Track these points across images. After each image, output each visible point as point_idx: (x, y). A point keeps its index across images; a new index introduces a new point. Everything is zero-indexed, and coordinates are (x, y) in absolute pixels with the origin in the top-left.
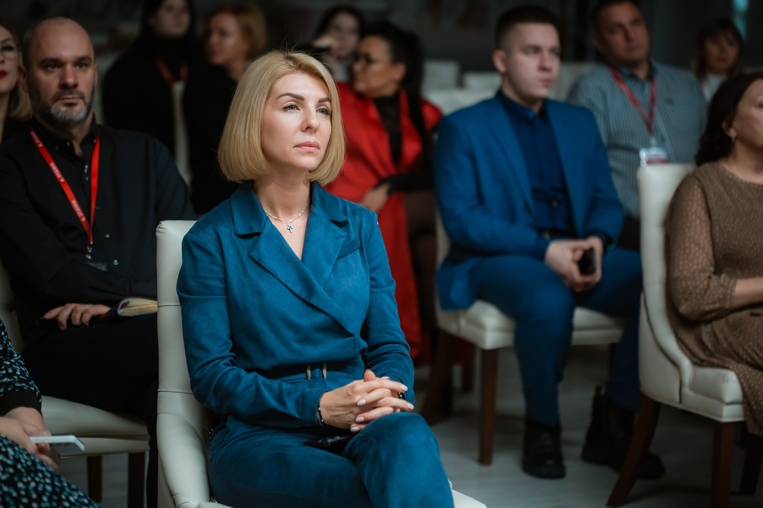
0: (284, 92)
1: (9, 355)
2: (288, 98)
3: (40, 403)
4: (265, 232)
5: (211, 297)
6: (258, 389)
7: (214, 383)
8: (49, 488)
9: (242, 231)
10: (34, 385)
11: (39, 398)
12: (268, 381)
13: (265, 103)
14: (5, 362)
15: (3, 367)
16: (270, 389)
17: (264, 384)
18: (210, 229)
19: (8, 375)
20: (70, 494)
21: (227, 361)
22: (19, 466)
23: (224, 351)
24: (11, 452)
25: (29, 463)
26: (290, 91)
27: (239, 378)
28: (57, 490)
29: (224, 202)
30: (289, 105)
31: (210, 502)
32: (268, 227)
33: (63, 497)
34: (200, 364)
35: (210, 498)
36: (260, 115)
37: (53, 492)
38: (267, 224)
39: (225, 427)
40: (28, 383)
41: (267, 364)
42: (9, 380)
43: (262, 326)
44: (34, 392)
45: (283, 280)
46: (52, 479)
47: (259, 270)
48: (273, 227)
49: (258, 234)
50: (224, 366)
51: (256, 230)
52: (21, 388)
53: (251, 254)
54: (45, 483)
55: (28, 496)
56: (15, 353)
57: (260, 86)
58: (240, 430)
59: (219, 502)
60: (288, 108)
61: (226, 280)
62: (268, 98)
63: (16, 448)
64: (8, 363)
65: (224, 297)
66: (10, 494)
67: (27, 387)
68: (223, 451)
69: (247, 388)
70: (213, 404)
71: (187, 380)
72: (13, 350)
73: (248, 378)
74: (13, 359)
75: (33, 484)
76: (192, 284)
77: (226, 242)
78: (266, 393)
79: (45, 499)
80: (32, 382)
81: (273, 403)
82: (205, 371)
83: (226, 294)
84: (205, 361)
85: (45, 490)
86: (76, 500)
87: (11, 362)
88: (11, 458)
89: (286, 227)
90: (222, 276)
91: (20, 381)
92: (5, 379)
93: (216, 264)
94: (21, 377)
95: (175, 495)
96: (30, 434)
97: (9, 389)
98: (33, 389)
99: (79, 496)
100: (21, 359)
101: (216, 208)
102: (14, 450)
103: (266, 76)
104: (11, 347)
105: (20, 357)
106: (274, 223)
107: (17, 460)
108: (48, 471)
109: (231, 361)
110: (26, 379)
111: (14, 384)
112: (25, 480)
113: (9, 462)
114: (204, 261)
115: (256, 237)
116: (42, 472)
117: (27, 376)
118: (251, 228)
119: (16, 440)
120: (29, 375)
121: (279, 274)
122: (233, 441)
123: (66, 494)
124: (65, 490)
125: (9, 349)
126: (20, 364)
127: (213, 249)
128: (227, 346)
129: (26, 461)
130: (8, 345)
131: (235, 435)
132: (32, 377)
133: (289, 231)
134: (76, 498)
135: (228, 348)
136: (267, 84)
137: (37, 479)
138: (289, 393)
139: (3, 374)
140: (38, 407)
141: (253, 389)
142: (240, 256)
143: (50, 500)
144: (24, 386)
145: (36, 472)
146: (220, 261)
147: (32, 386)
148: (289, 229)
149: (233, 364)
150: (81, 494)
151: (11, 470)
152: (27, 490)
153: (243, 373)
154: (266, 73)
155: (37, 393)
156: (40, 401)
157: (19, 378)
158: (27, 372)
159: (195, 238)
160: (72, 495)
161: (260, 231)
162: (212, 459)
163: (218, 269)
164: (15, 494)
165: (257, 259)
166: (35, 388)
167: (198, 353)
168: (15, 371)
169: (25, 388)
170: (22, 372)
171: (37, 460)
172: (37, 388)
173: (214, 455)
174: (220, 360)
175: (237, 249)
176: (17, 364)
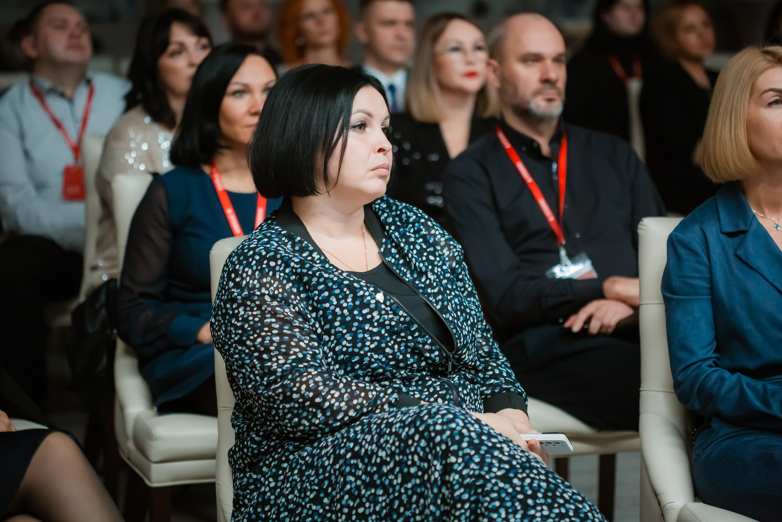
0: (767, 88)
1: (494, 357)
2: (772, 93)
3: (527, 406)
4: (752, 229)
5: (696, 297)
6: (742, 390)
7: (698, 386)
8: (544, 485)
9: (728, 229)
10: (520, 387)
11: (526, 400)
12: (753, 382)
13: (749, 101)
14: (491, 363)
15: (490, 368)
16: (754, 390)
17: (748, 385)
18: (696, 228)
19: (495, 376)
20: (564, 492)
21: (710, 362)
22: (514, 463)
23: (708, 352)
24: (506, 449)
25: (524, 459)
26: (773, 86)
27: (722, 380)
28: (552, 486)
29: (709, 200)
30: (773, 101)
31: (695, 502)
32: (754, 225)
33: (558, 494)
34: (683, 366)
35: (695, 498)
36: (744, 113)
37: (548, 490)
38: (753, 222)
39: (710, 426)
40: (515, 384)
41: (751, 364)
42: (496, 382)
43: (748, 326)
44: (520, 394)
45: (770, 279)
46: (546, 475)
47: (746, 269)
48: (759, 224)
49: (745, 232)
50: (707, 368)
51: (742, 227)
52: (508, 390)
53: (738, 253)
54: (540, 480)
55: (522, 492)
56: (500, 355)
57: (740, 85)
58: (726, 430)
59: (704, 502)
60: (773, 103)
61: (711, 280)
62: (751, 95)
63: (511, 444)
64: (495, 365)
65: (710, 297)
66: (506, 490)
67: (514, 389)
68: (708, 451)
69: (731, 390)
70: (697, 406)
71: (671, 381)
72: (498, 352)
73: (731, 379)
74: (498, 361)
75: (528, 481)
76: (676, 283)
77: (712, 241)
78: (750, 394)
79: (540, 495)
80: (518, 384)
81: (758, 404)
82: (688, 373)
83: (712, 294)
84: (688, 363)
85: (539, 486)
86: (571, 497)
87: (497, 364)
88: (506, 454)
89: (773, 225)
90: (707, 275)
91: (507, 382)
92: (492, 381)
93: (701, 263)
94: (507, 378)
95: (660, 495)
96: (520, 432)
97: (496, 391)
98: (520, 391)
99: (573, 494)
100: (506, 361)
101: (702, 206)
102: (509, 446)
103: (746, 73)
104: (496, 349)
105: (505, 359)
106: (760, 220)
107: (513, 457)
108: (542, 467)
109: (714, 362)
110: (512, 381)
111: (501, 386)
112: (520, 476)
113: (505, 458)
114: (689, 260)
115: (742, 236)
116: (537, 468)
117: (513, 378)
118: (737, 226)
119: (510, 438)
120: (516, 377)
121: (767, 274)
122: (718, 441)
123: (560, 490)
124: (560, 487)
125: (495, 350)
126: (506, 366)
127: (699, 248)
128: (710, 347)
129: (521, 457)
130: (494, 347)
131: (720, 434)
132: (518, 379)
133: (776, 229)
134: (570, 495)
135: (711, 349)
136: (749, 81)
137: (532, 476)
138: (774, 394)
139: (490, 375)
140: (524, 409)
141: (737, 390)
142: (726, 255)
143: (545, 497)
144: (511, 388)
145: (531, 468)
146: (705, 260)
147: (518, 388)
148: (776, 227)
149: (717, 365)
150: (575, 491)
151: (507, 466)
152: (522, 486)
153: (727, 374)
154: (746, 70)
155: (524, 395)
156: (526, 404)
157: (505, 380)
158: (513, 374)
159: (680, 236)
160: (566, 492)
161: (747, 229)
162: (696, 459)
163: (703, 268)
164: (510, 490)
165: (743, 257)
166: (521, 390)
167: (683, 355)
168: (501, 372)
169: (512, 390)
170: (509, 375)
171: (531, 457)
172: (523, 390)
173: (698, 455)
174: (703, 362)
175: (724, 249)
176: (503, 366)
